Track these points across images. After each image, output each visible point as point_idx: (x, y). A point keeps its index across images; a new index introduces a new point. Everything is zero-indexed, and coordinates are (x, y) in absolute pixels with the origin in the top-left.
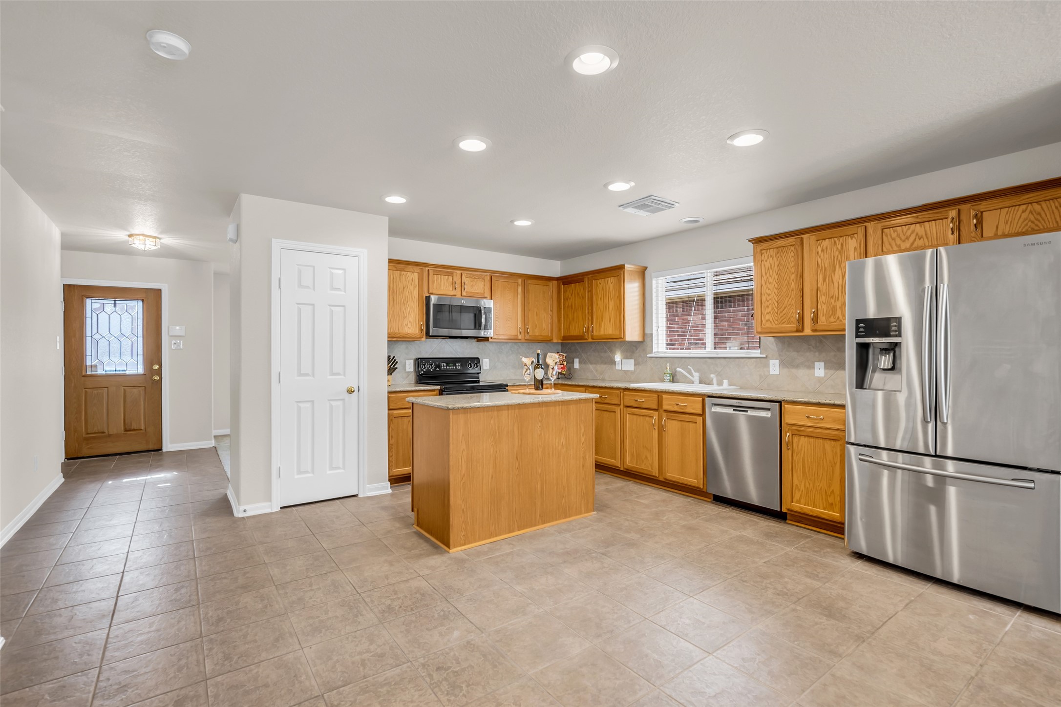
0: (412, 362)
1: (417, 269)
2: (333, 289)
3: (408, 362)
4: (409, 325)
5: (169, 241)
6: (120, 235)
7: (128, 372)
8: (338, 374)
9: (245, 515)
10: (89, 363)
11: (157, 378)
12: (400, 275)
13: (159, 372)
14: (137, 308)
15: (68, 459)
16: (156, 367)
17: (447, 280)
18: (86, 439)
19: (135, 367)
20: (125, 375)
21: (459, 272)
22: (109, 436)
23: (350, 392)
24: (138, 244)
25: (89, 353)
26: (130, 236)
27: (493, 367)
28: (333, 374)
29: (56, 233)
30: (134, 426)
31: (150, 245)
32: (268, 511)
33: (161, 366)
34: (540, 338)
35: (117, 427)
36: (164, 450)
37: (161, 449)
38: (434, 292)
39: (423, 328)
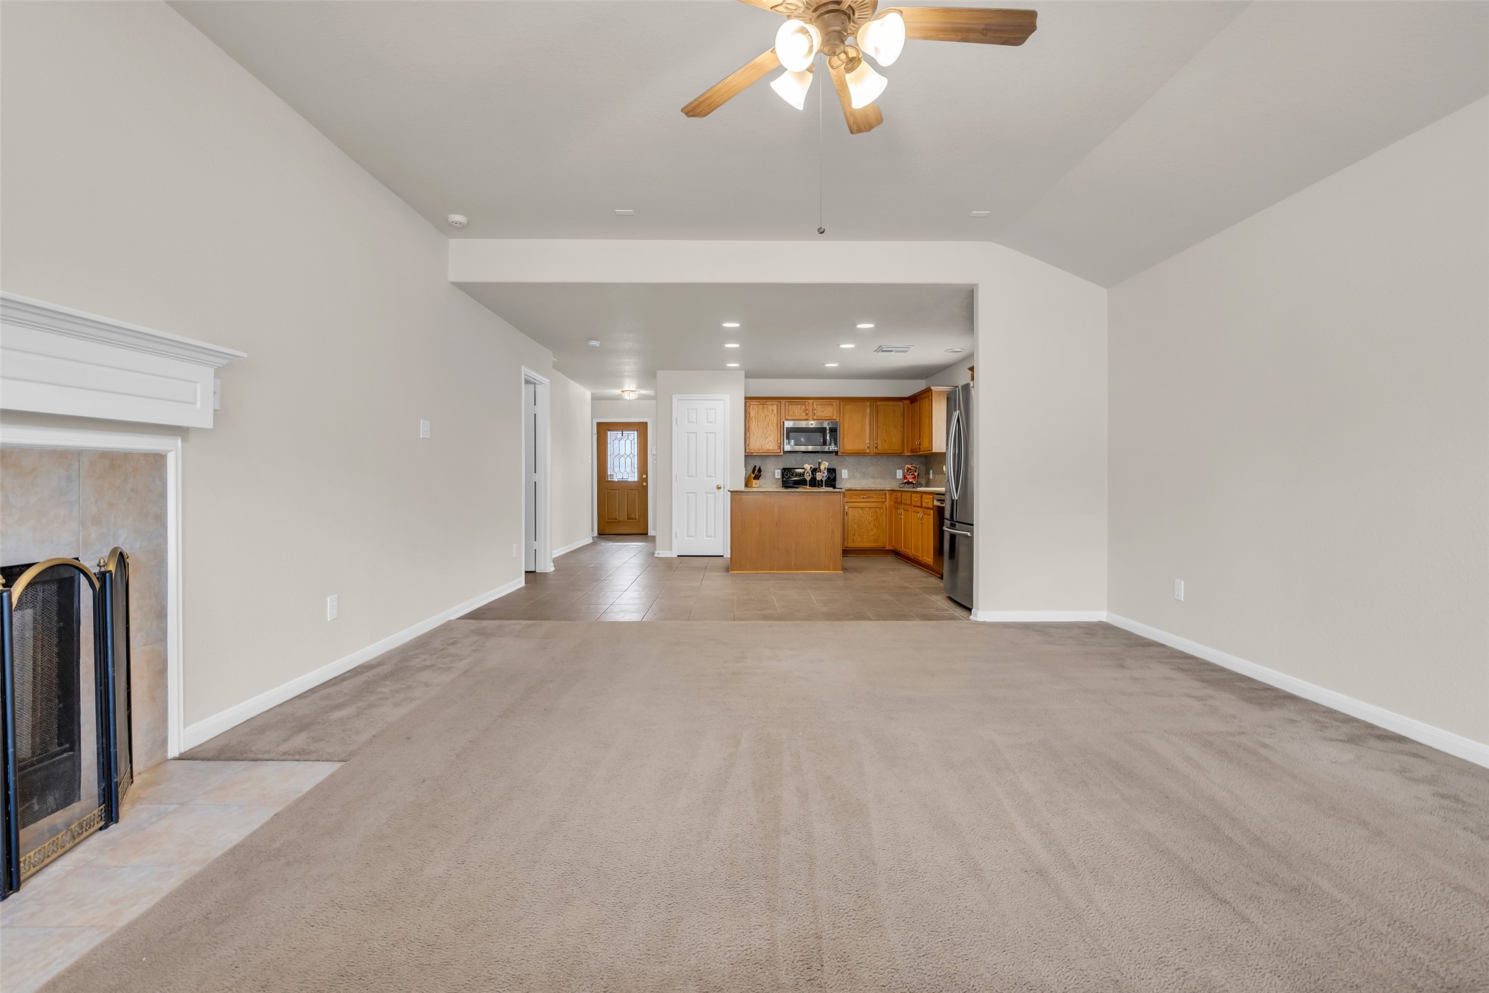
0: (780, 471)
1: (775, 402)
2: (708, 422)
3: (776, 471)
4: (770, 444)
5: (643, 392)
6: (618, 392)
7: (629, 480)
8: (711, 476)
9: (659, 556)
10: (609, 473)
11: (645, 484)
12: (763, 407)
13: (646, 480)
14: (634, 435)
15: (599, 535)
16: (644, 476)
17: (800, 408)
18: (608, 523)
19: (634, 478)
20: (627, 482)
21: (810, 401)
22: (619, 521)
23: (719, 488)
24: (626, 396)
25: (609, 467)
26: (622, 392)
27: (851, 477)
28: (708, 477)
29: (587, 394)
30: (633, 516)
31: (633, 396)
32: (670, 556)
33: (647, 476)
34: (890, 451)
35: (624, 517)
36: (649, 534)
37: (647, 534)
38: (789, 418)
39: (780, 445)
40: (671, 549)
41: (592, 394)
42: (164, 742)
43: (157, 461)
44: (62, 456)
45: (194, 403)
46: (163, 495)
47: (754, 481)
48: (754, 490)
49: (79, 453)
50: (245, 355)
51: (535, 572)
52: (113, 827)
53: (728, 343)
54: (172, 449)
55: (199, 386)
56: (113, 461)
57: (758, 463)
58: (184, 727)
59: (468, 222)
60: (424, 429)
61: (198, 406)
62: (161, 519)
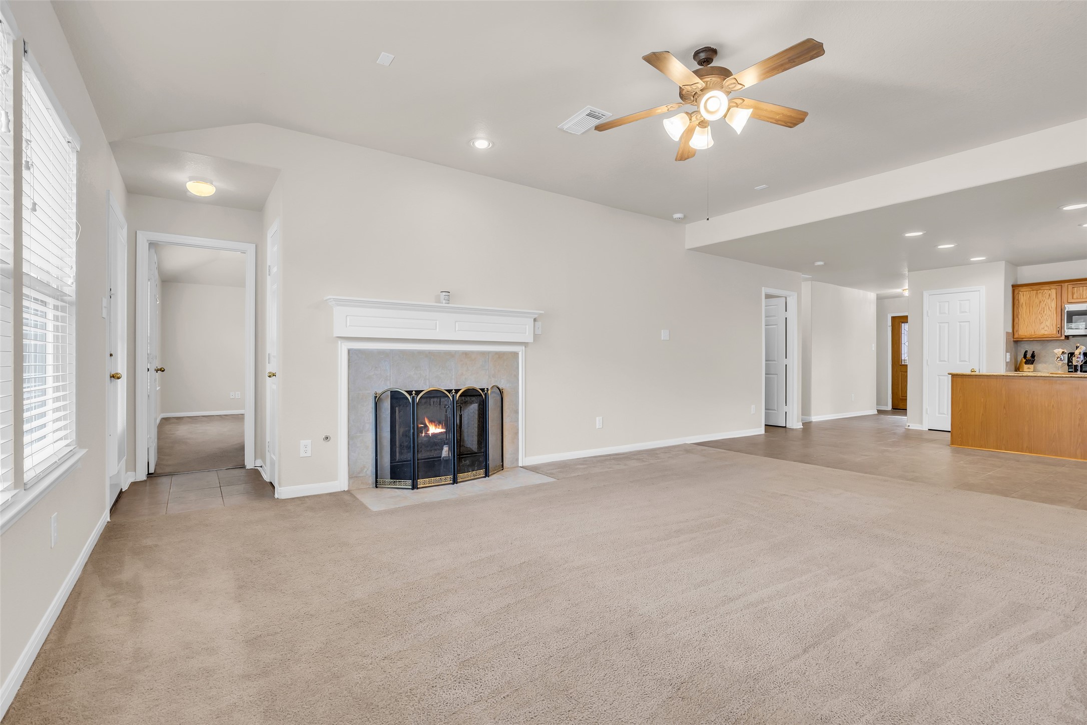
1: (1054, 286)
2: (962, 312)
4: (1045, 328)
8: (964, 361)
9: (909, 428)
10: (903, 358)
12: (1037, 293)
15: (893, 409)
18: (901, 399)
23: (973, 371)
24: (906, 294)
25: (902, 353)
26: (900, 290)
28: (961, 361)
29: (871, 296)
32: (921, 429)
38: (1073, 301)
39: (1060, 330)
40: (921, 422)
41: (877, 295)
42: (517, 460)
43: (515, 355)
44: (483, 354)
45: (526, 333)
46: (518, 368)
47: (1026, 366)
48: (1025, 374)
49: (489, 353)
50: (543, 312)
51: (785, 427)
52: (487, 478)
53: (940, 245)
54: (520, 350)
55: (527, 326)
56: (500, 355)
57: (1030, 348)
58: (525, 457)
59: (684, 216)
60: (664, 335)
61: (527, 334)
62: (517, 376)
